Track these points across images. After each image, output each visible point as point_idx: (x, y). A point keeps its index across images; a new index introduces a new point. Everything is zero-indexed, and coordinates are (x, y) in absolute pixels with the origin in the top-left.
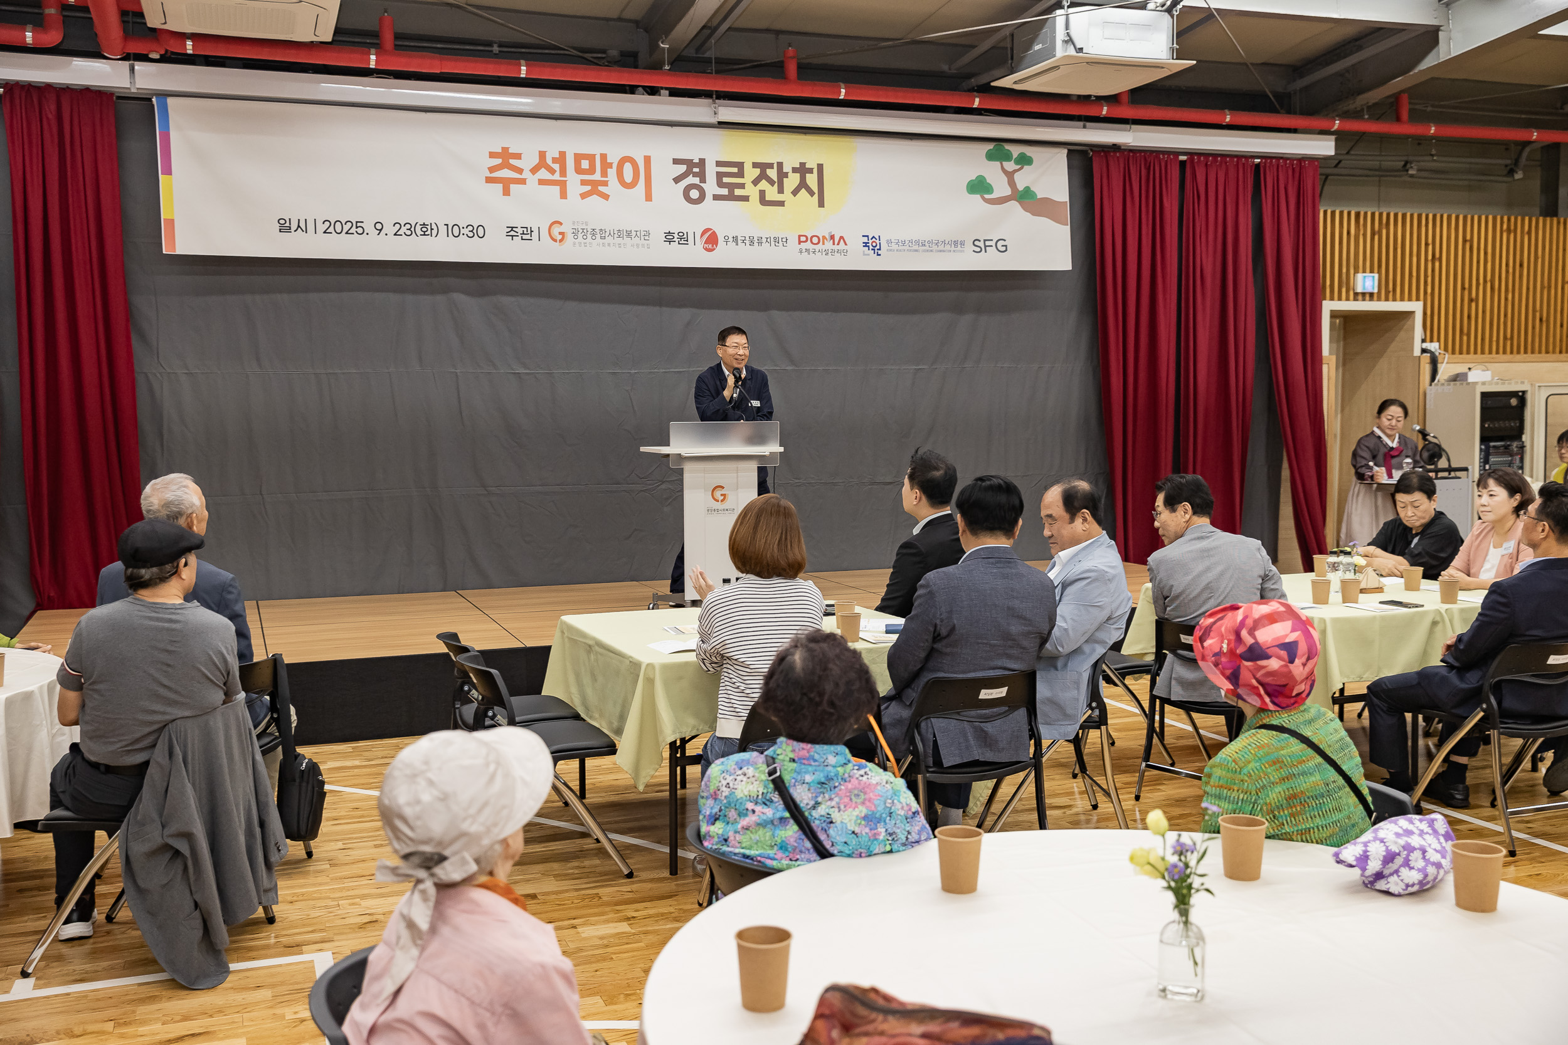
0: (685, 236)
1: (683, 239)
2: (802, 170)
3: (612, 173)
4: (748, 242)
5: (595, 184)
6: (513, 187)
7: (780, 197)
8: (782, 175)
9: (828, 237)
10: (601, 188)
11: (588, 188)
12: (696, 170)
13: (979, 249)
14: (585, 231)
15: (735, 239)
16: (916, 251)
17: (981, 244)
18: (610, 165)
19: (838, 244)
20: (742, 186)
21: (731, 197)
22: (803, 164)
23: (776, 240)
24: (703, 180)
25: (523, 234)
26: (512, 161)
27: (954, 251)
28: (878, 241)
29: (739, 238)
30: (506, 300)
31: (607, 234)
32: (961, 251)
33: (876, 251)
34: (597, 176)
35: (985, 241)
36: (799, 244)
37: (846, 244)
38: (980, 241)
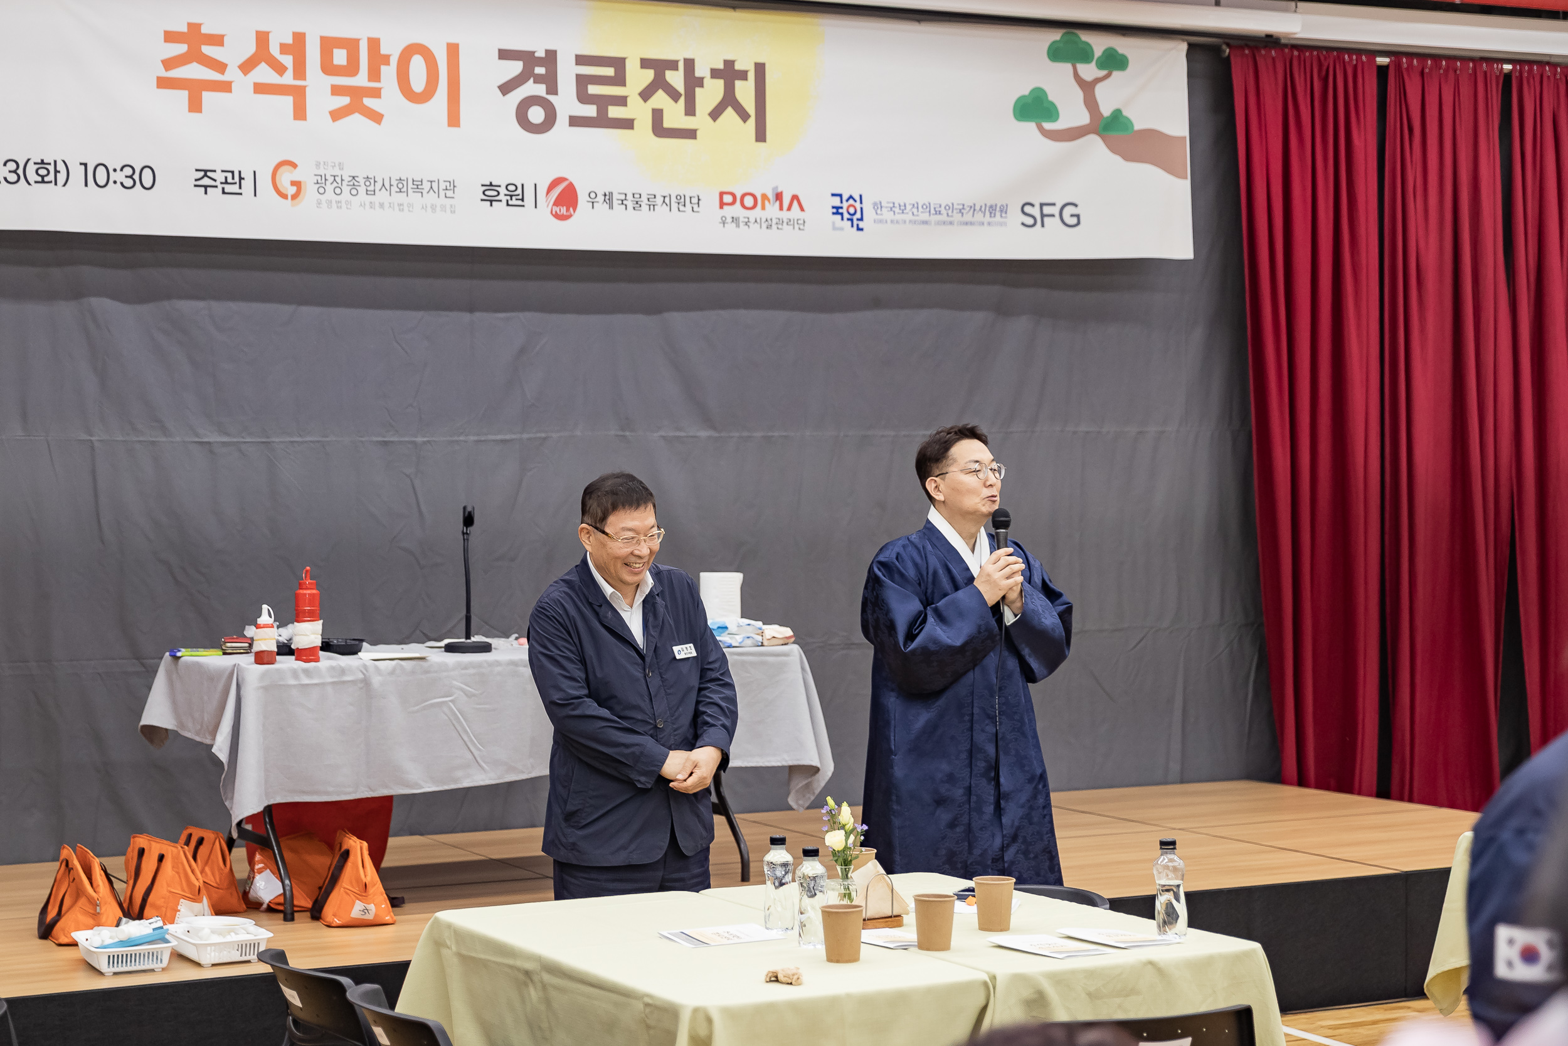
0: (519, 191)
1: (515, 195)
2: (729, 73)
3: (389, 73)
4: (630, 204)
5: (357, 93)
6: (209, 98)
7: (687, 123)
8: (693, 82)
9: (771, 196)
10: (368, 102)
11: (345, 101)
12: (540, 70)
13: (1030, 221)
14: (338, 179)
15: (608, 198)
16: (925, 223)
17: (1036, 212)
18: (386, 60)
19: (789, 209)
20: (622, 101)
21: (602, 121)
22: (729, 64)
23: (681, 201)
24: (553, 89)
25: (226, 182)
26: (207, 50)
27: (989, 224)
28: (858, 205)
29: (615, 196)
30: (186, 306)
31: (379, 185)
32: (1001, 224)
33: (855, 222)
34: (361, 80)
35: (1042, 205)
36: (721, 207)
37: (802, 209)
38: (1033, 205)
